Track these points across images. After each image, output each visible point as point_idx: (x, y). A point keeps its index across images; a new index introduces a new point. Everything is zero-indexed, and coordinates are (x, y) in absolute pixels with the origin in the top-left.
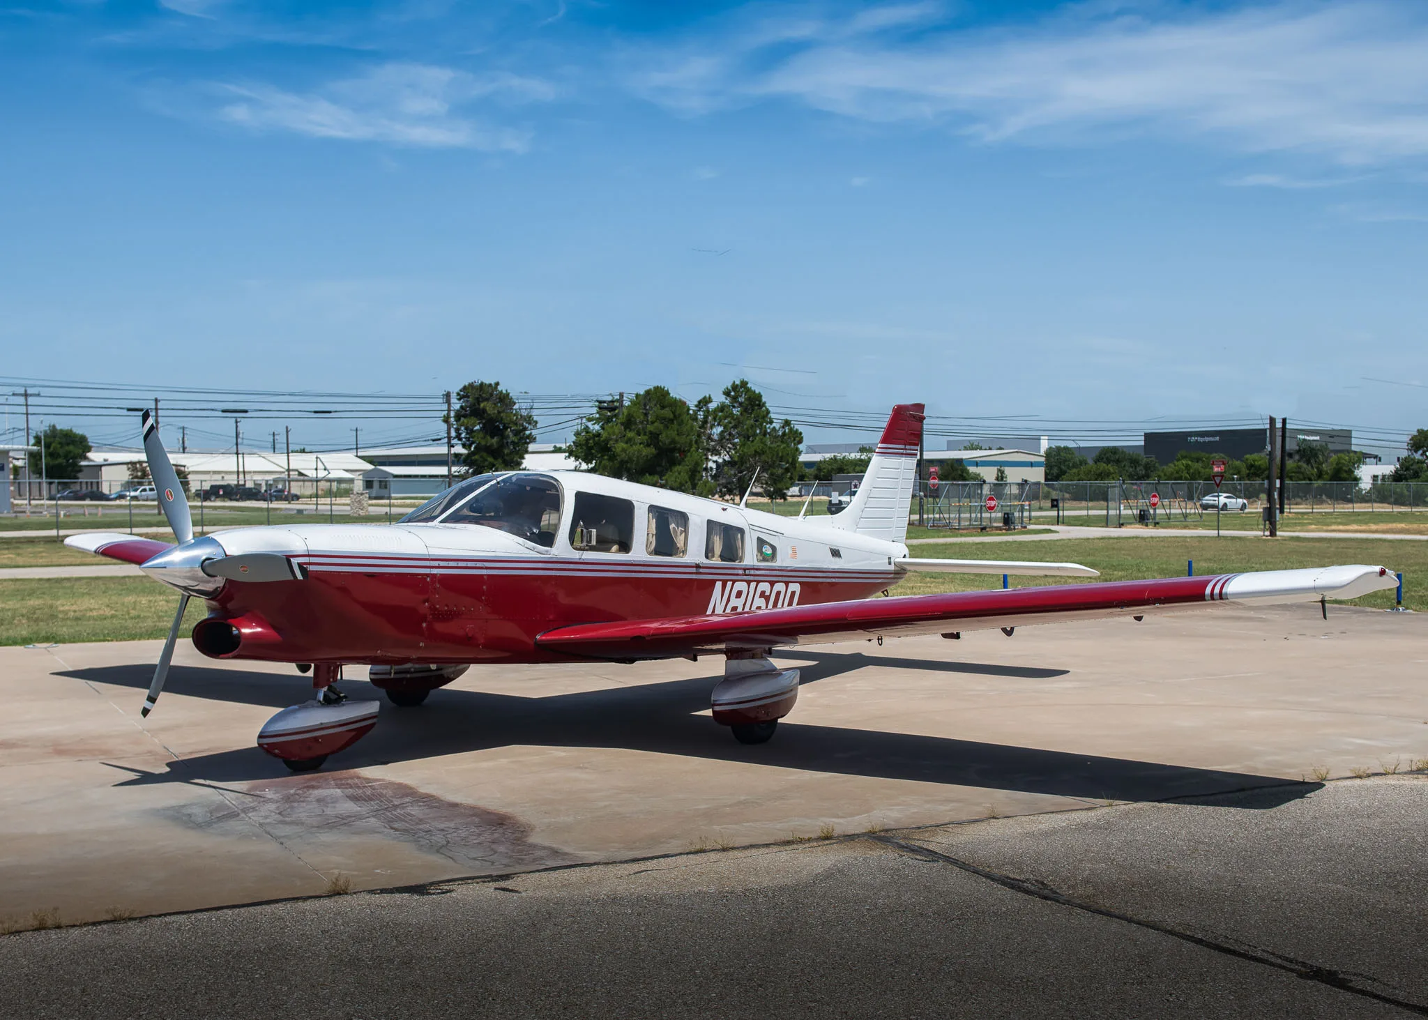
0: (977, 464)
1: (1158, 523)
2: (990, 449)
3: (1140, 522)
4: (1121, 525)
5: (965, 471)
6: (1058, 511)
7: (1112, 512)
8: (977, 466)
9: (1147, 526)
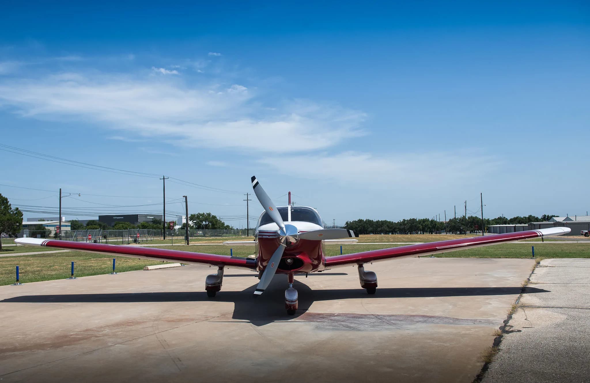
0: (47, 226)
1: (139, 243)
2: (48, 221)
3: (134, 242)
4: (129, 244)
5: (44, 228)
6: (106, 240)
7: (124, 240)
8: (48, 227)
9: (137, 243)
